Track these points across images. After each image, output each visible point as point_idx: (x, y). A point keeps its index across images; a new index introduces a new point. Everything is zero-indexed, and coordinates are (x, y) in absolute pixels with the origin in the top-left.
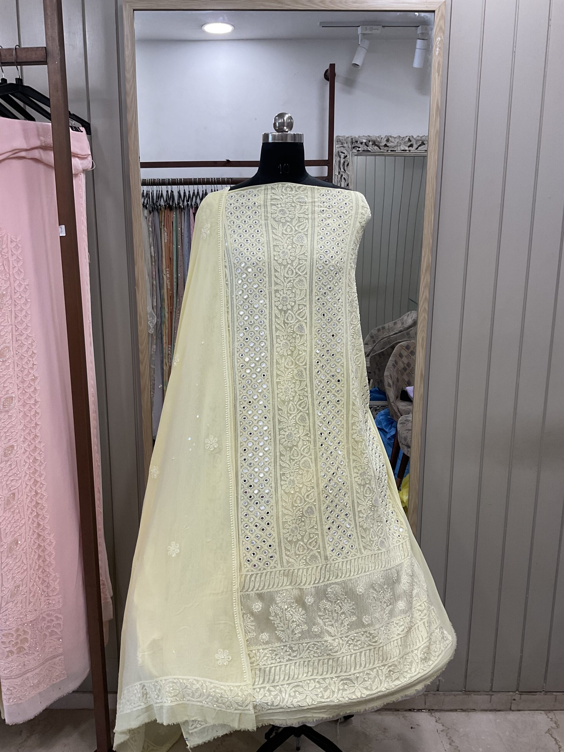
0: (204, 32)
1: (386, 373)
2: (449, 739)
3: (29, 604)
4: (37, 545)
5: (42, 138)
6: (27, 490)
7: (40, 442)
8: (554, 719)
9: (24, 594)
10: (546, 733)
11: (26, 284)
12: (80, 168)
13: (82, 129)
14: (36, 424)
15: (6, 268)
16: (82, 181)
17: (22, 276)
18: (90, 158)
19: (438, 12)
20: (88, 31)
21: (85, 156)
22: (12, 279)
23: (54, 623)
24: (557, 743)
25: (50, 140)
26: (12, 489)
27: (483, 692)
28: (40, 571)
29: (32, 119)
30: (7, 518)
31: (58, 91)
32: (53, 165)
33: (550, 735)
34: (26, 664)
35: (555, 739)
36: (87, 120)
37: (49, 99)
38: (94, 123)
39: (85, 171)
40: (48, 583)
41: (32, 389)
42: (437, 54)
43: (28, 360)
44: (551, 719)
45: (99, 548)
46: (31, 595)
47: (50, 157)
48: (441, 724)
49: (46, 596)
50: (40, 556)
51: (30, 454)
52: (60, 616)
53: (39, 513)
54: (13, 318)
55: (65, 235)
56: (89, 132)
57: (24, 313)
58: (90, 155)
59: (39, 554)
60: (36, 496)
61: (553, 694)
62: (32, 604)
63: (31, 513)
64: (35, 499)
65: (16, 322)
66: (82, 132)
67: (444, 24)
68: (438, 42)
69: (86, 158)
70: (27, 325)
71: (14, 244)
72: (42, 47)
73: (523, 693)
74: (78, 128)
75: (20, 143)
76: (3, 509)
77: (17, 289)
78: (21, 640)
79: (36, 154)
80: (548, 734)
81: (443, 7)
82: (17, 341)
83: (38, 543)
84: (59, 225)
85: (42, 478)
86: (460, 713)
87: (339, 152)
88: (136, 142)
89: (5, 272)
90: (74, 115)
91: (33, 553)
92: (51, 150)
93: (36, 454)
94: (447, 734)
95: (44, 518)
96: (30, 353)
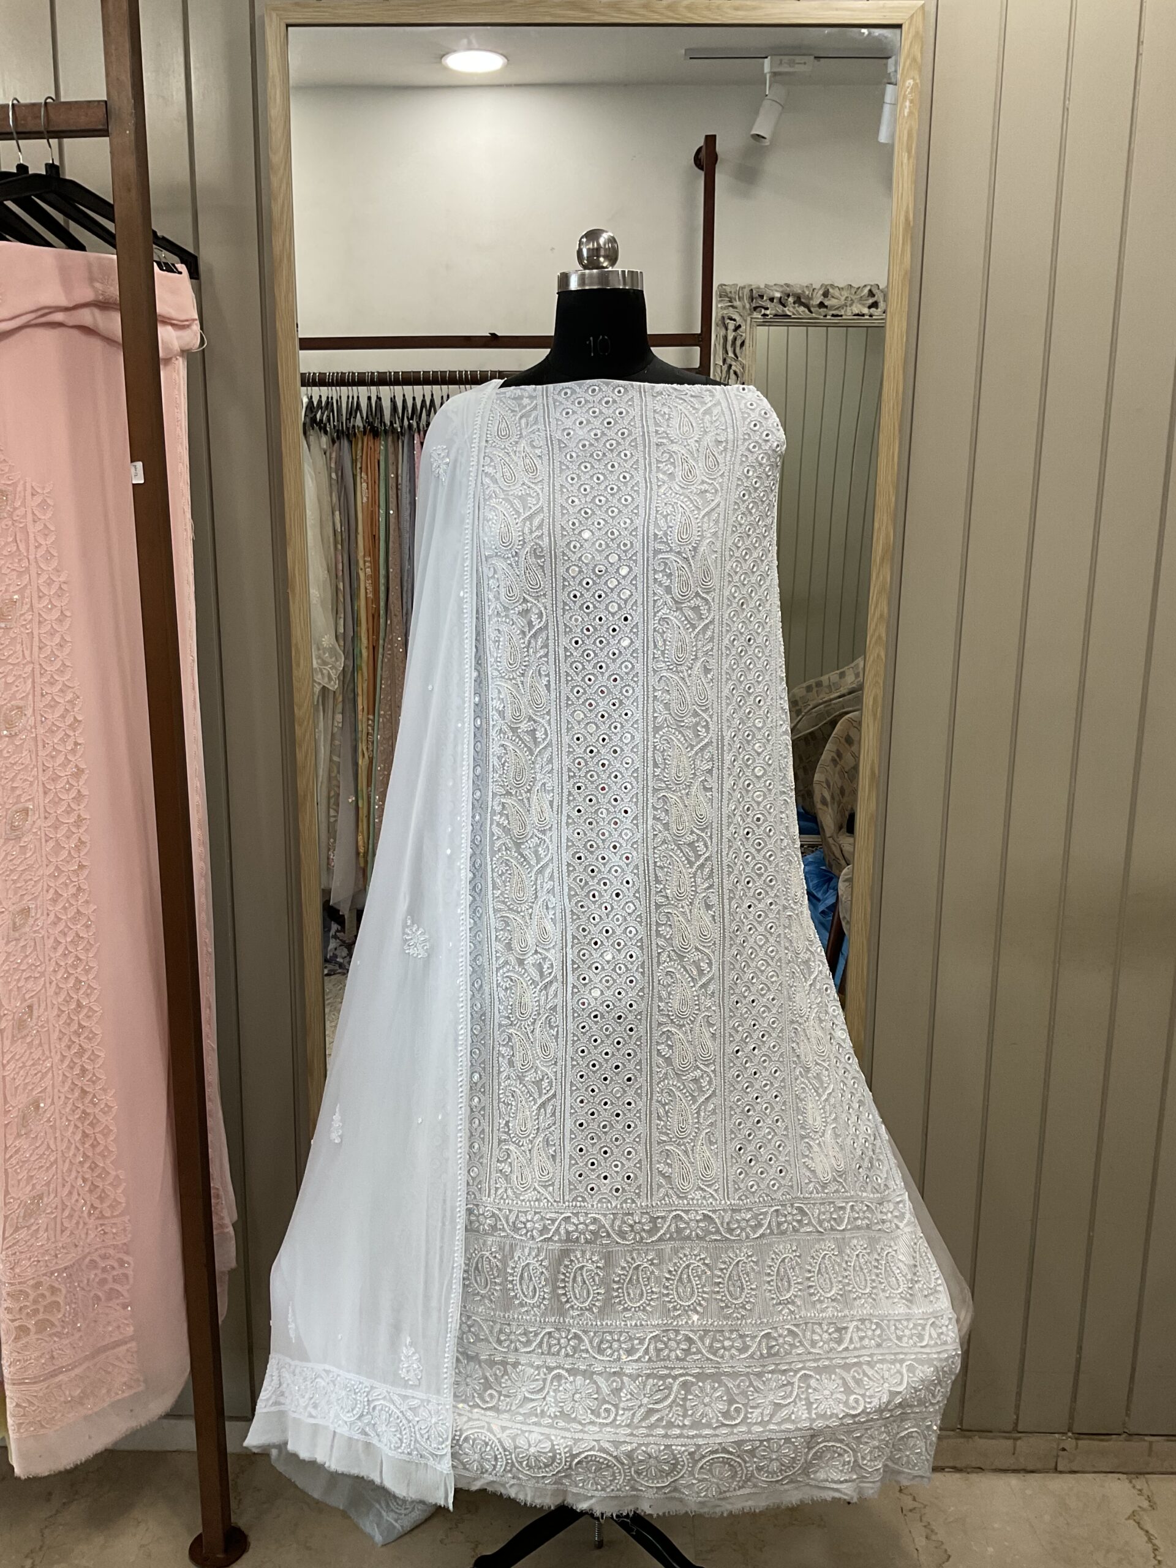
0: (446, 69)
1: (817, 777)
2: (925, 1526)
3: (62, 1231)
4: (79, 1111)
5: (97, 285)
6: (60, 1000)
7: (87, 902)
8: (1144, 1491)
9: (52, 1213)
10: (1129, 1518)
11: (62, 579)
12: (176, 346)
13: (181, 267)
14: (81, 867)
15: (22, 547)
16: (178, 374)
17: (55, 563)
18: (196, 327)
19: (909, 28)
20: (195, 68)
21: (187, 323)
22: (33, 570)
23: (115, 1273)
24: (1150, 1540)
25: (113, 290)
26: (27, 996)
27: (1000, 1432)
28: (87, 1165)
29: (78, 246)
30: (17, 1057)
31: (129, 190)
32: (120, 340)
33: (1136, 1525)
34: (56, 1356)
35: (1147, 1532)
36: (191, 251)
37: (112, 206)
38: (207, 257)
39: (186, 353)
40: (103, 1191)
41: (73, 793)
42: (906, 114)
43: (66, 734)
44: (1140, 1490)
45: (210, 1123)
46: (66, 1213)
47: (113, 323)
48: (910, 1498)
49: (98, 1218)
50: (85, 1135)
51: (67, 926)
52: (126, 1258)
53: (85, 1046)
54: (36, 649)
55: (142, 482)
56: (194, 274)
57: (57, 639)
58: (194, 320)
59: (84, 1132)
60: (79, 1012)
61: (1144, 1440)
62: (68, 1233)
63: (69, 1047)
64: (76, 1018)
65: (42, 656)
66: (180, 273)
67: (922, 53)
68: (909, 90)
69: (188, 326)
70: (64, 664)
71: (38, 499)
72: (99, 101)
73: (1082, 1436)
74: (173, 265)
75: (52, 294)
76: (10, 1037)
77: (45, 590)
78: (45, 1307)
79: (86, 317)
80: (1131, 1521)
81: (919, 19)
82: (42, 695)
83: (82, 1107)
84: (132, 462)
85: (91, 976)
86: (948, 1474)
87: (723, 318)
88: (290, 295)
89: (19, 555)
90: (164, 238)
91: (71, 1129)
92: (116, 309)
93: (79, 926)
94: (921, 1517)
95: (94, 1057)
96: (69, 720)
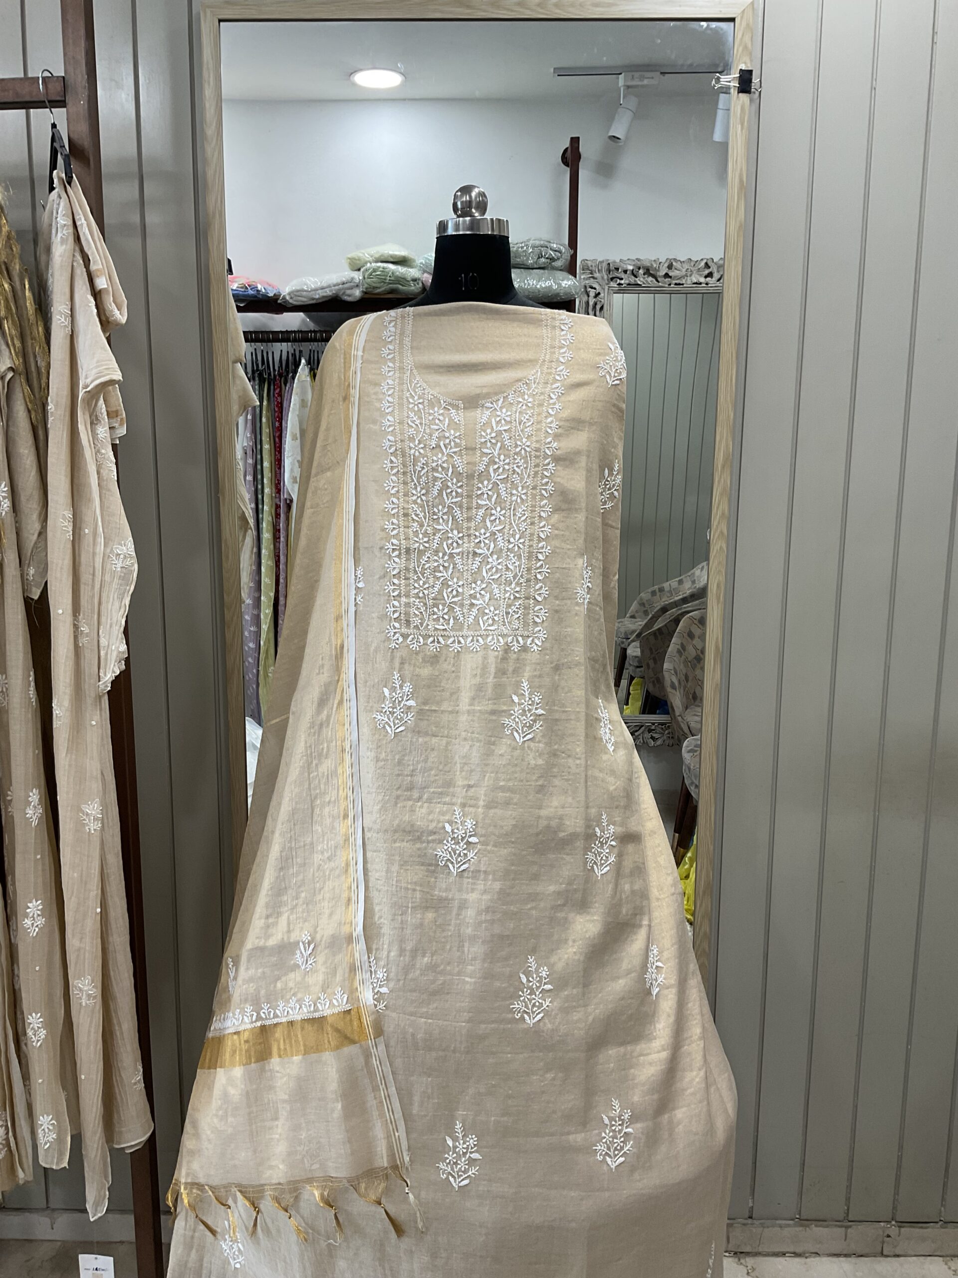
0: (354, 85)
19: (741, 21)
20: (142, 56)
27: (832, 1221)
44: (955, 1271)
67: (752, 41)
72: (58, 77)
73: (904, 1224)
81: (749, 14)
86: (790, 1258)
87: (586, 287)
